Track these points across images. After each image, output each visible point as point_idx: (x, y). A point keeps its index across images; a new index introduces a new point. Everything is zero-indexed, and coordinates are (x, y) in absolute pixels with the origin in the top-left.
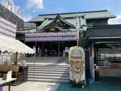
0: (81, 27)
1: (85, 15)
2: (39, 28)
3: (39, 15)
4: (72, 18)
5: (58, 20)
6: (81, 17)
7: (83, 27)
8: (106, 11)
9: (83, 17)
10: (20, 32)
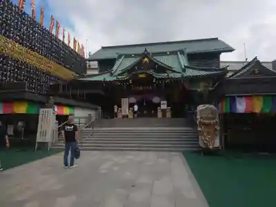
0: (184, 70)
1: (186, 49)
2: (115, 72)
3: (103, 48)
4: (164, 54)
5: (146, 59)
6: (179, 53)
7: (187, 70)
8: (216, 39)
9: (182, 52)
10: (85, 79)
